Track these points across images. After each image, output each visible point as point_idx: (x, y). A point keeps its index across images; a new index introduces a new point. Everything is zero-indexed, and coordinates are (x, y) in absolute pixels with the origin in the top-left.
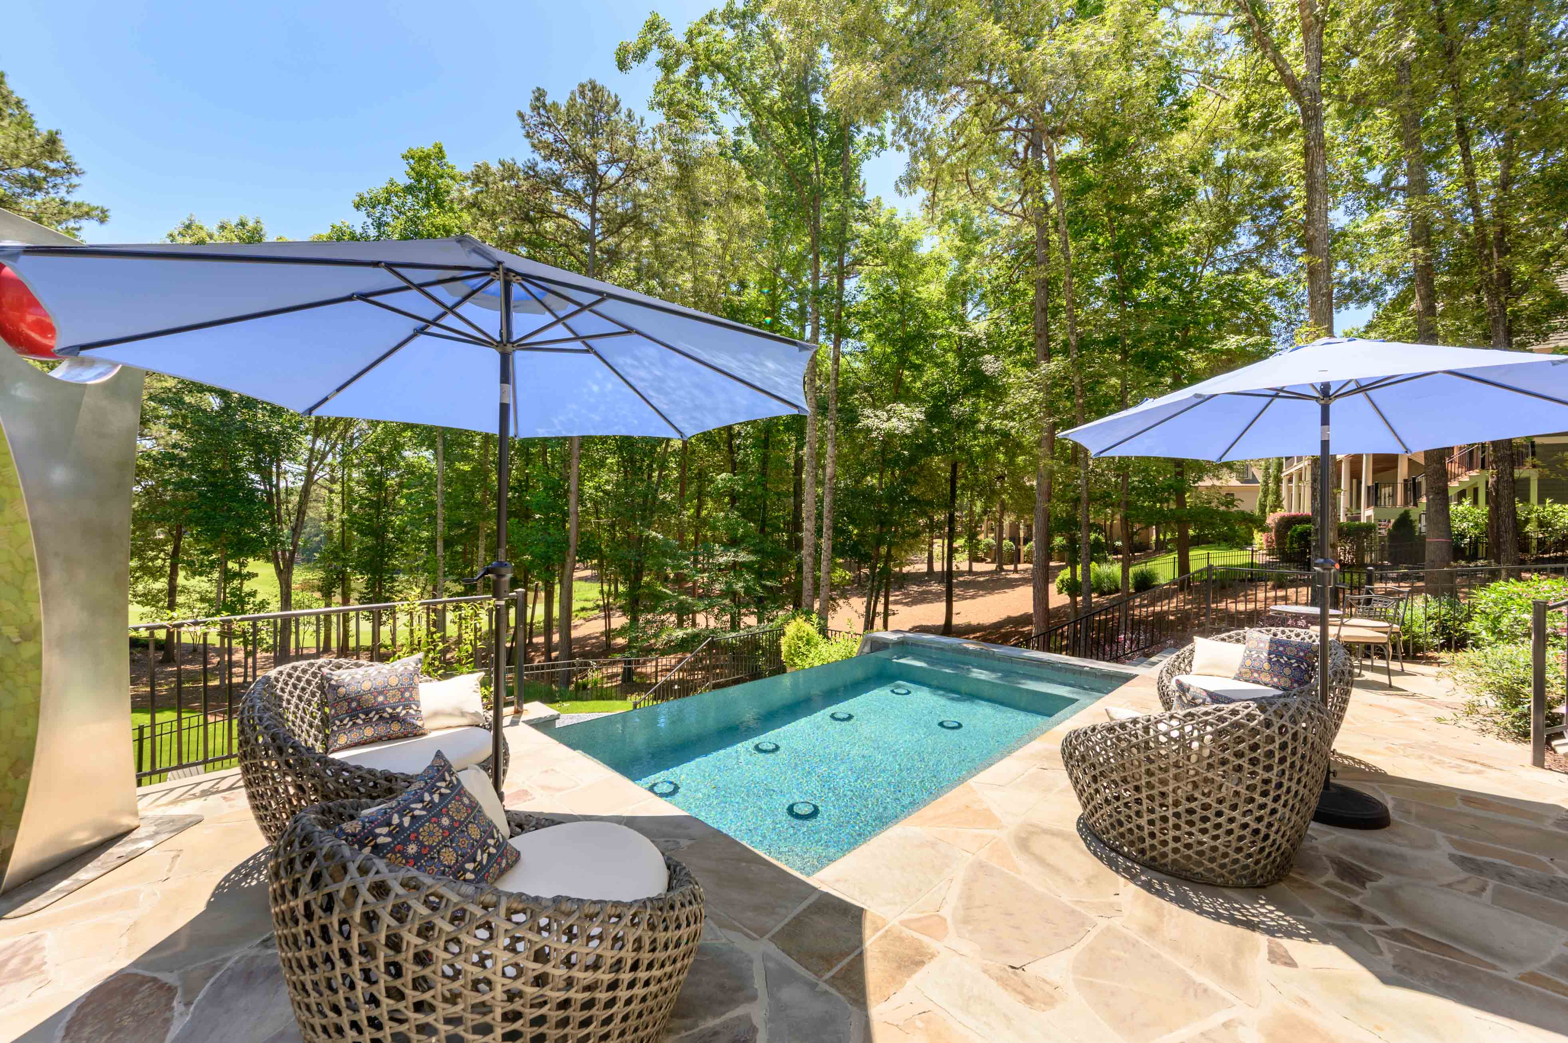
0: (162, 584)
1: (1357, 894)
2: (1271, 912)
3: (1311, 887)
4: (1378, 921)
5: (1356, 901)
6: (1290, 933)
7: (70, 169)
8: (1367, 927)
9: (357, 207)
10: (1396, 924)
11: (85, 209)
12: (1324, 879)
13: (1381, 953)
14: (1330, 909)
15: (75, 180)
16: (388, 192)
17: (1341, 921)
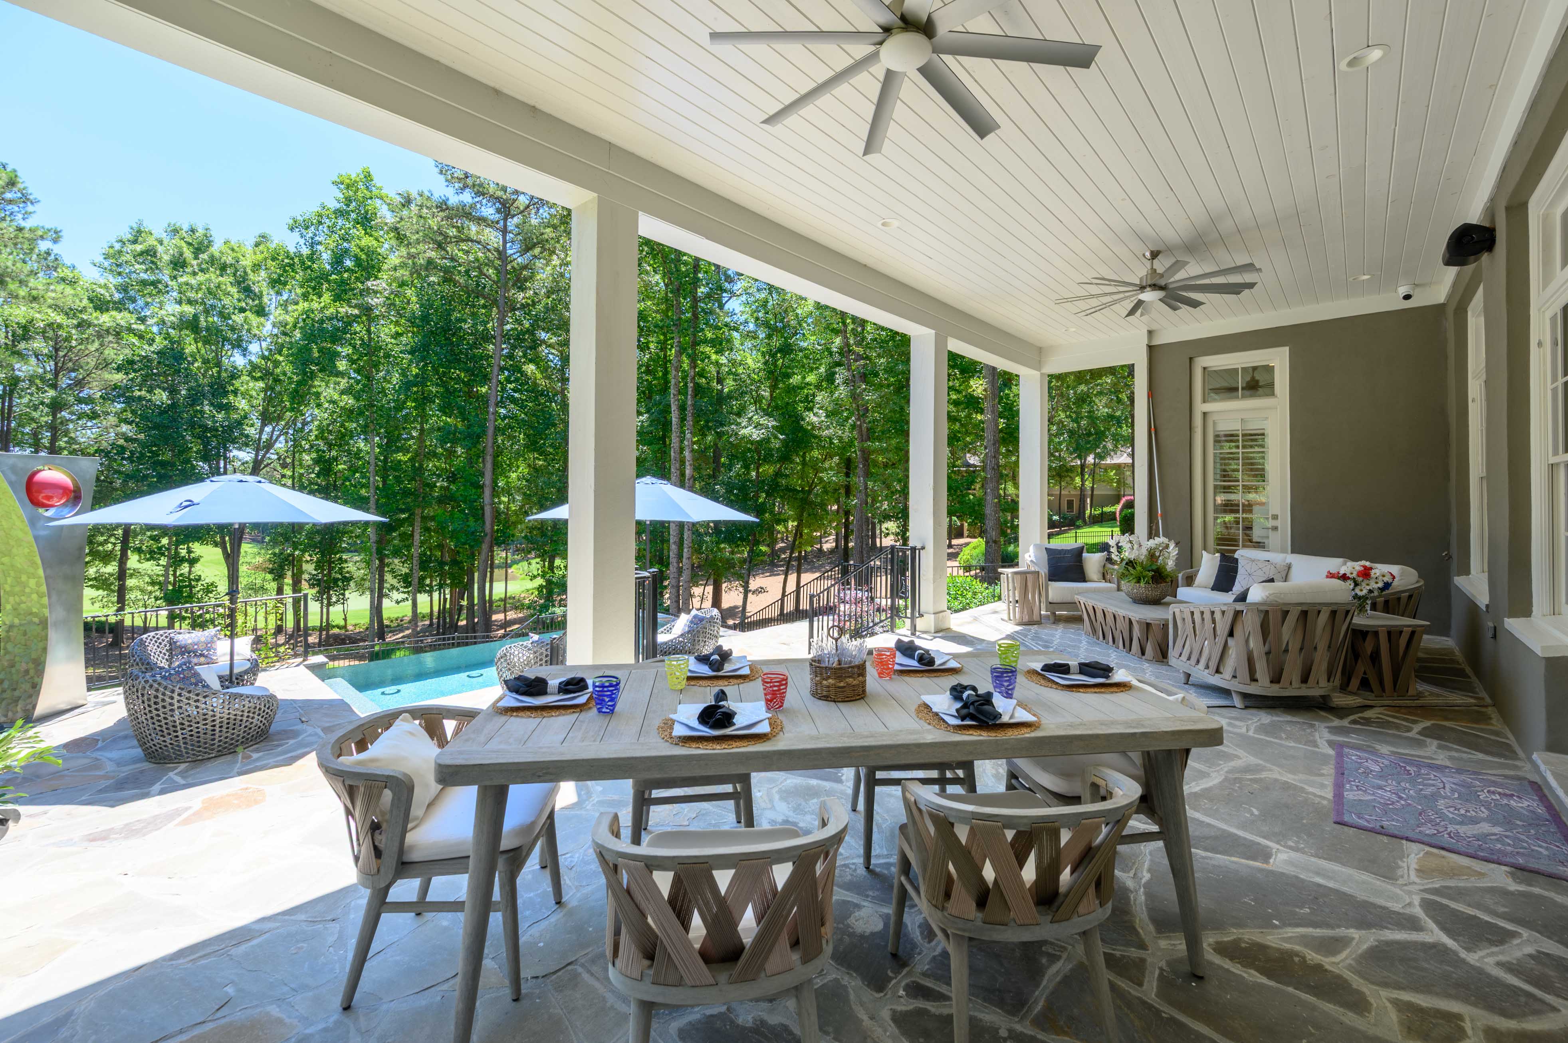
0: (112, 568)
7: (25, 199)
9: (292, 229)
11: (40, 233)
15: (30, 208)
16: (320, 216)
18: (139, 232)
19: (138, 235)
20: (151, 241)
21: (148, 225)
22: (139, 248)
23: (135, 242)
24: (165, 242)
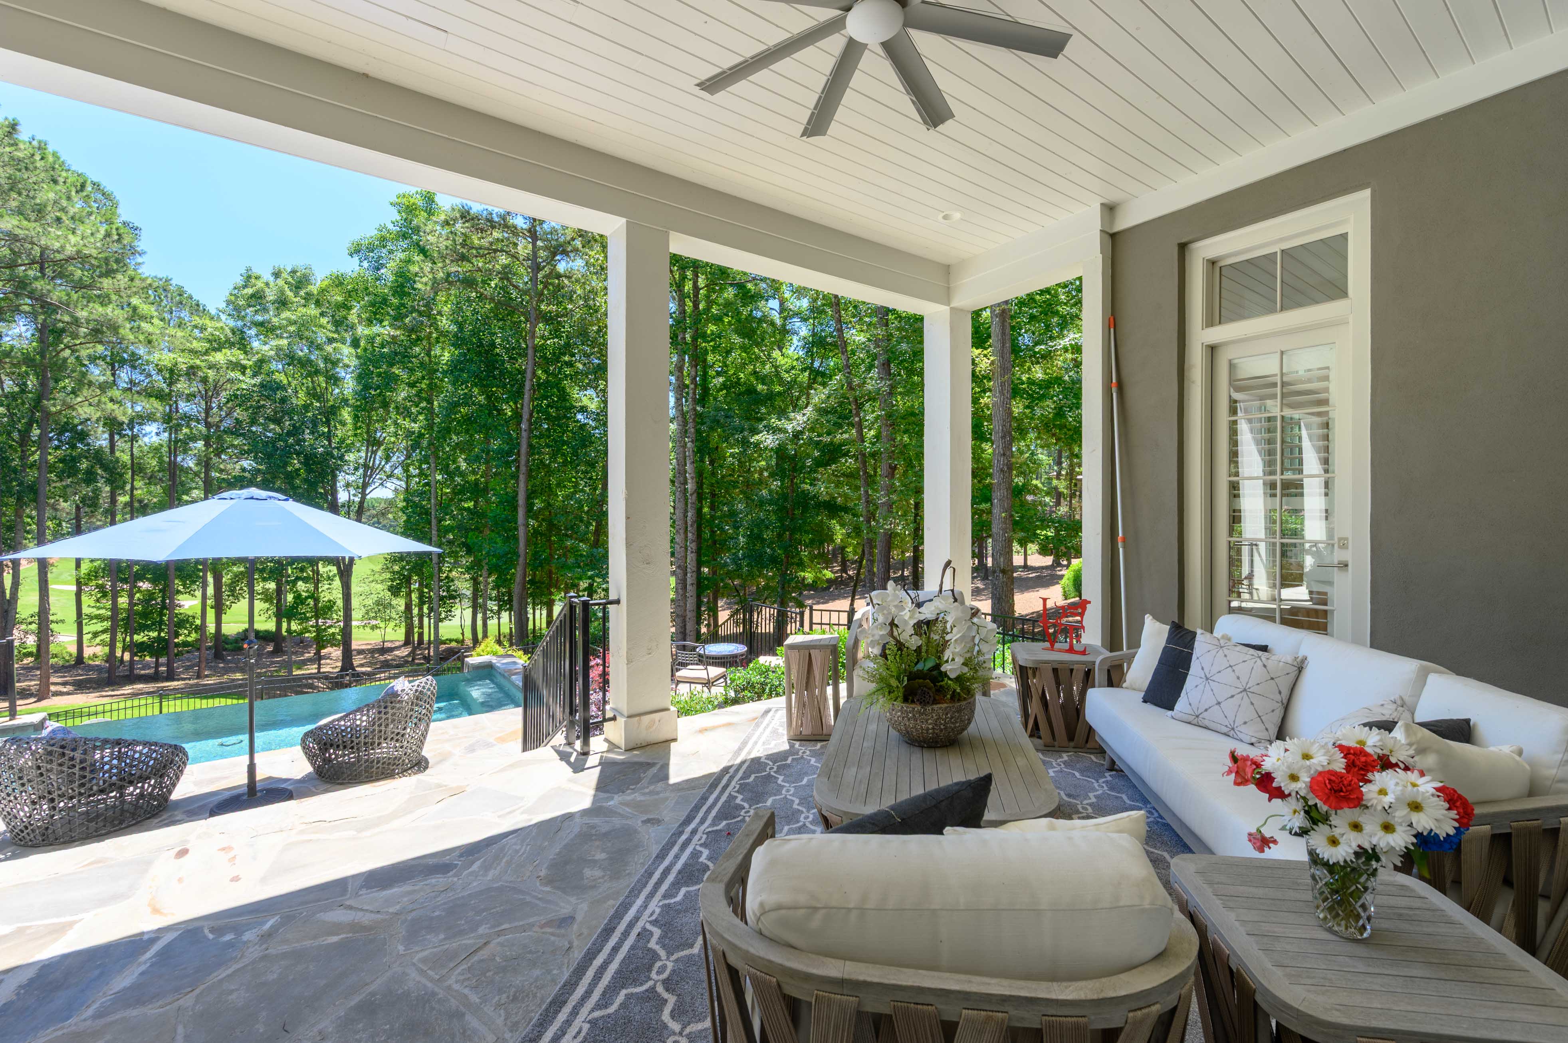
15: (139, 259)
18: (249, 277)
19: (249, 278)
20: (260, 284)
21: (256, 271)
22: (249, 291)
23: (245, 287)
24: (272, 284)
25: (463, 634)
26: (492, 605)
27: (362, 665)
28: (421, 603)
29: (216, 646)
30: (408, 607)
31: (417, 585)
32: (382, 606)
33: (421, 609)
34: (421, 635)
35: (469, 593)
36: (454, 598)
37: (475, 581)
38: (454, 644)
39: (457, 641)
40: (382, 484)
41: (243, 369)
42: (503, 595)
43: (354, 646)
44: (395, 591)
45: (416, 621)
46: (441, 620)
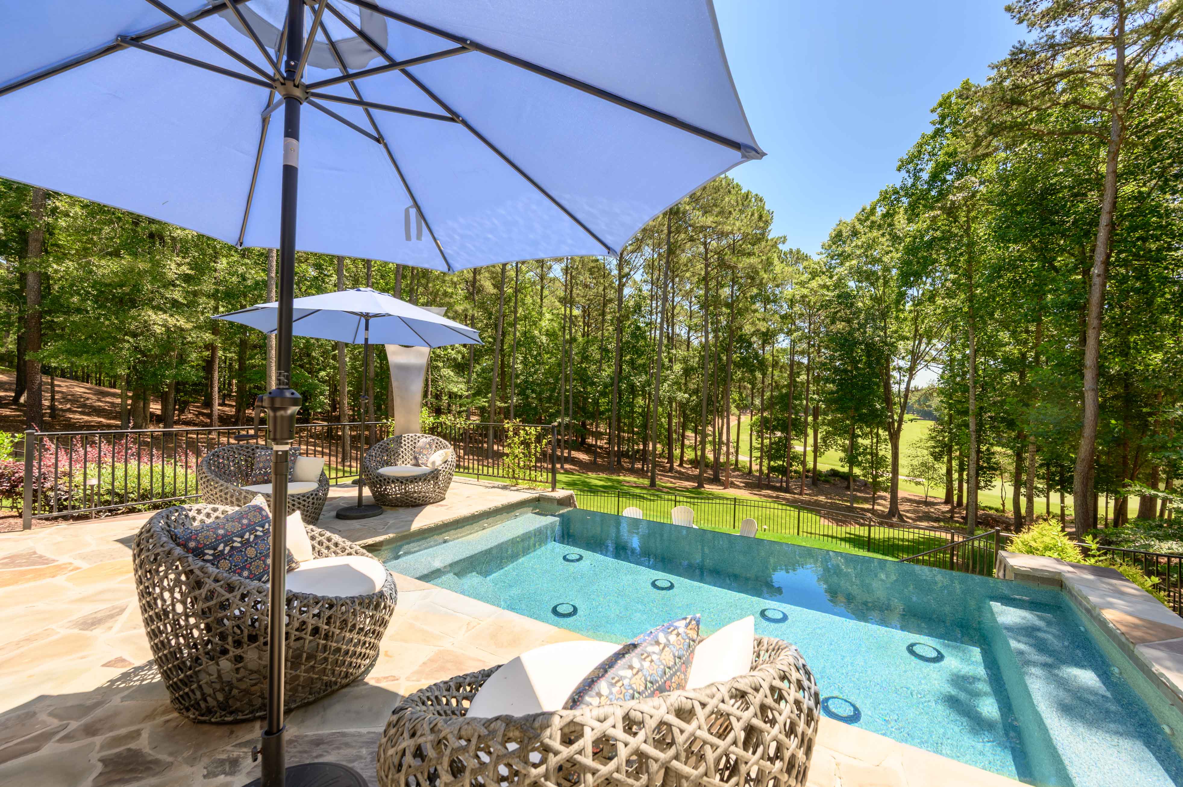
1: (102, 748)
2: (153, 678)
3: (150, 716)
4: (67, 738)
5: (98, 740)
6: (125, 676)
8: (74, 725)
10: (48, 750)
12: (145, 735)
13: (51, 714)
14: (116, 714)
17: (98, 713)
25: (1003, 505)
26: (1041, 485)
27: (908, 511)
28: (961, 470)
29: (813, 478)
30: (949, 472)
31: (958, 453)
32: (925, 467)
33: (961, 475)
34: (960, 498)
35: (1012, 468)
36: (995, 469)
37: (1019, 457)
38: (992, 512)
39: (997, 510)
40: (926, 366)
41: (827, 288)
42: (1053, 474)
43: (901, 494)
44: (937, 457)
45: (956, 484)
46: (980, 488)
